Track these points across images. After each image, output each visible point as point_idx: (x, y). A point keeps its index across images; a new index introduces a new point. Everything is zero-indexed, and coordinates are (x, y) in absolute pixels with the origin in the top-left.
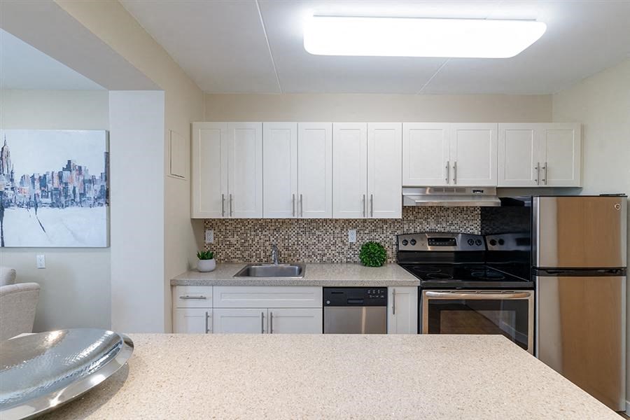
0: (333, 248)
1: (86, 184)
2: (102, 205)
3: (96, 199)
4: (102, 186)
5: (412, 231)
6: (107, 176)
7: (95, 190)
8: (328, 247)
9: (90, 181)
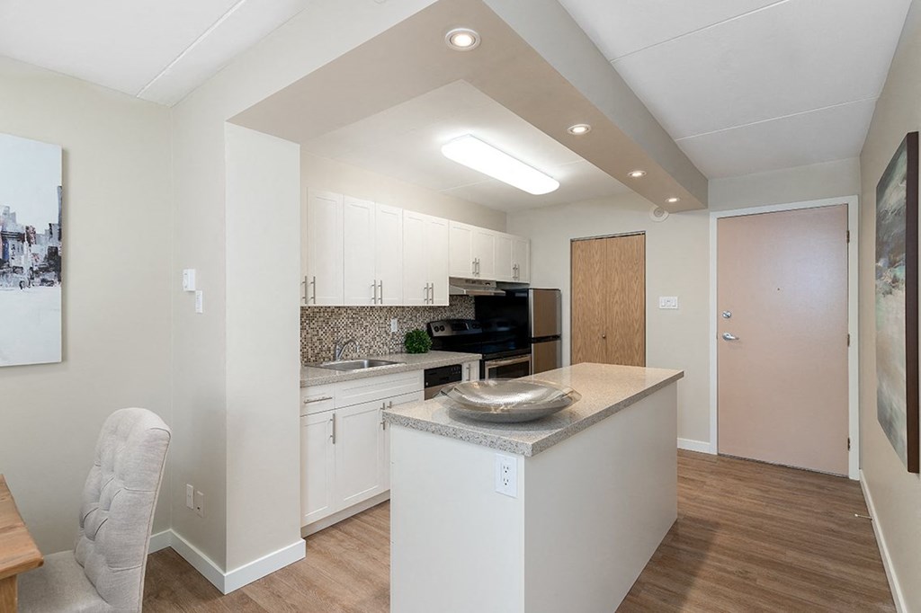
0: (378, 339)
1: (11, 242)
2: (52, 283)
3: (36, 272)
4: (50, 248)
5: (436, 319)
6: (59, 231)
7: (34, 255)
8: (374, 339)
9: (20, 237)
